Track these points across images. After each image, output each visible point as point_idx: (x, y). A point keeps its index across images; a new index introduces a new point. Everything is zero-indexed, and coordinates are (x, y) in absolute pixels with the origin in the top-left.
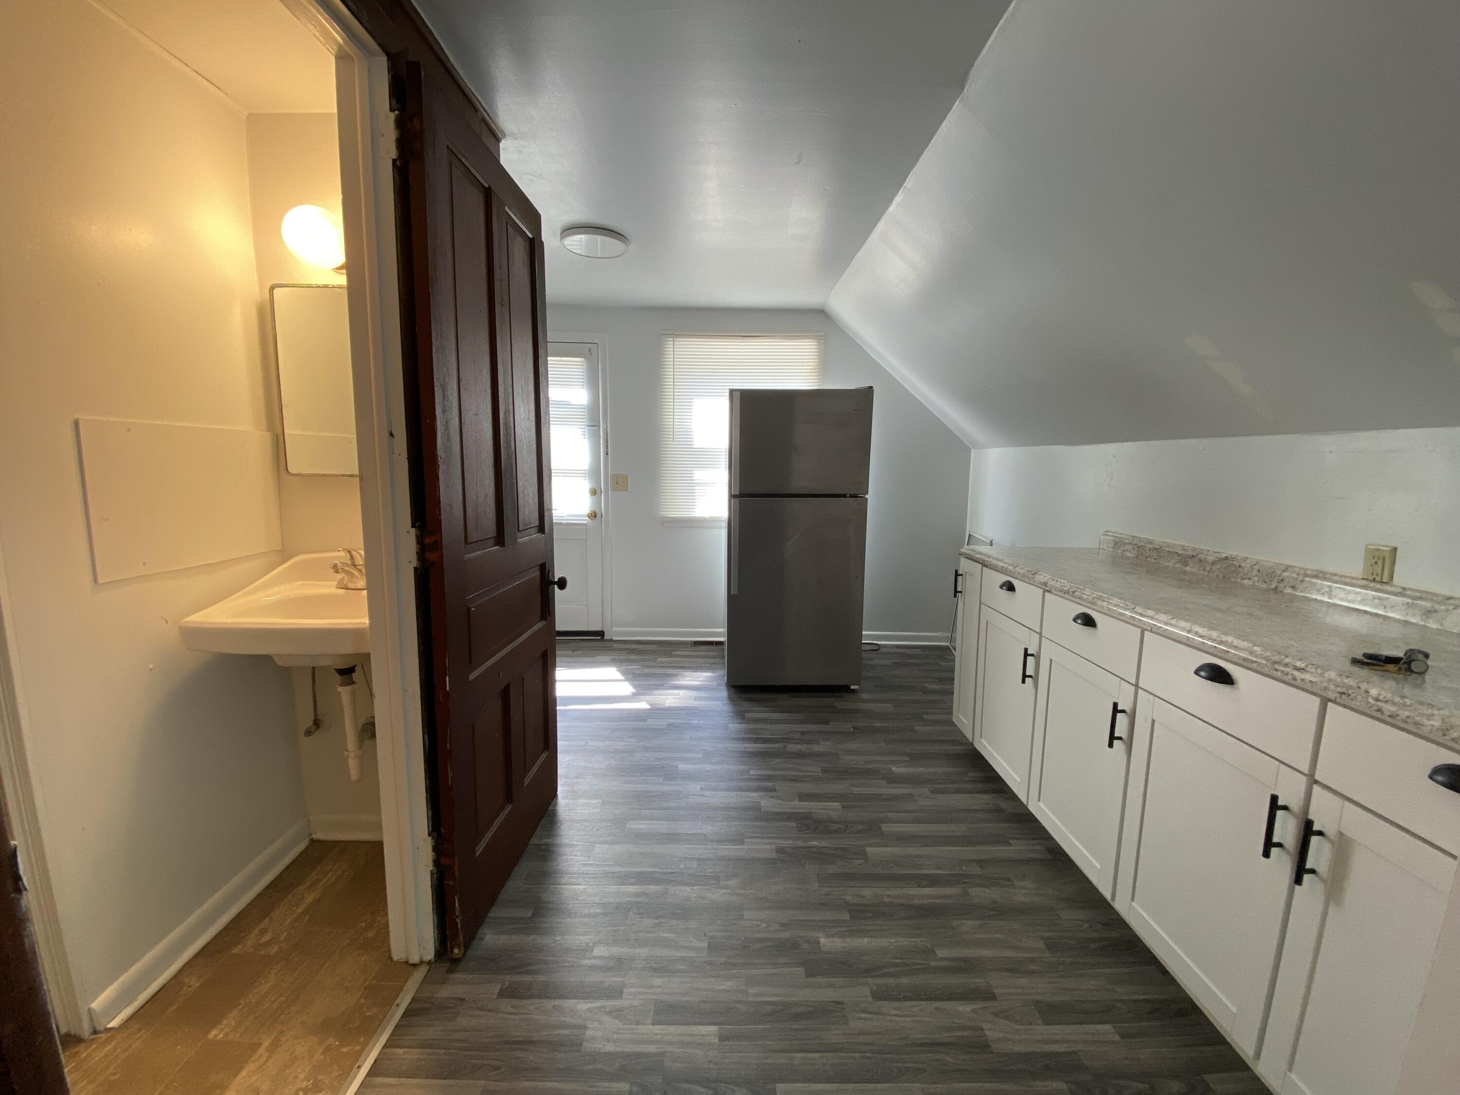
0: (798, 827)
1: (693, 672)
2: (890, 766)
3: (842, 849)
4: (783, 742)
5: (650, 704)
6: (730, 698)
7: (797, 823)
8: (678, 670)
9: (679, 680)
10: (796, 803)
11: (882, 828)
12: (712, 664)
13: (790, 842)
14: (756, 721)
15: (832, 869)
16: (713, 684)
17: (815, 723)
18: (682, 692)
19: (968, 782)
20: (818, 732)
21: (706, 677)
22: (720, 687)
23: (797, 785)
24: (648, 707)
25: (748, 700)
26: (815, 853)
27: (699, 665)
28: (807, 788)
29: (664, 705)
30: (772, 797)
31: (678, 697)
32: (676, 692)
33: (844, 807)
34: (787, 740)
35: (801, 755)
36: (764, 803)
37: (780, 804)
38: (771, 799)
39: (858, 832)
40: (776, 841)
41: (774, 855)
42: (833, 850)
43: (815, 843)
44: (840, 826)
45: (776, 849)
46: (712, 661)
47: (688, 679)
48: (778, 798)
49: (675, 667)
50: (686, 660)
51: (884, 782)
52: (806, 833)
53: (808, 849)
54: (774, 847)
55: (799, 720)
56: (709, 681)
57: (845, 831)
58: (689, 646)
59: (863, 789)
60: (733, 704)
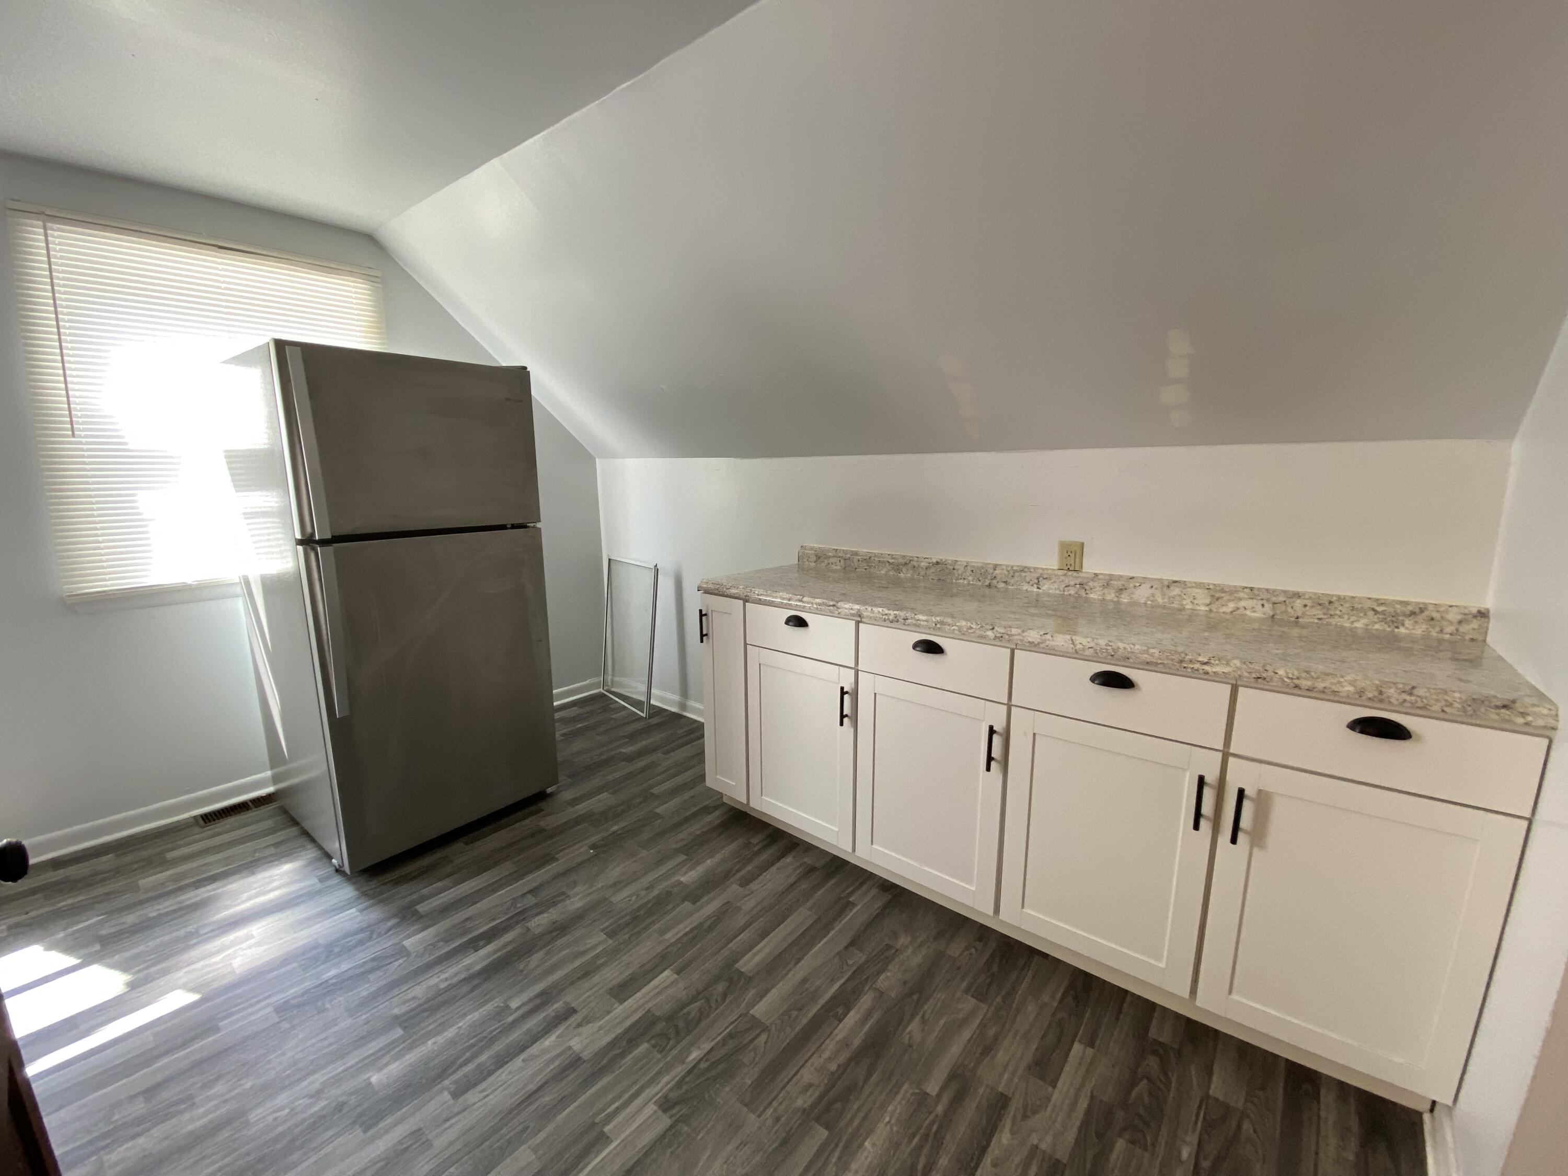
0: (654, 1046)
1: (247, 877)
2: (676, 878)
3: (730, 1036)
4: (517, 923)
5: (193, 990)
6: (364, 894)
7: (648, 1041)
8: (209, 888)
9: (227, 907)
10: (620, 1009)
11: (743, 970)
12: (276, 845)
13: (666, 1079)
14: (446, 910)
15: (747, 1077)
16: (309, 883)
17: (538, 868)
18: (257, 929)
19: (759, 852)
20: (554, 879)
21: (286, 873)
22: (330, 883)
23: (596, 979)
24: (194, 997)
25: (398, 882)
26: (708, 1069)
27: (250, 859)
28: (612, 974)
29: (233, 972)
30: (580, 1025)
31: (253, 941)
32: (241, 933)
33: (679, 972)
34: (521, 916)
35: (561, 929)
36: (576, 1044)
37: (600, 1028)
38: (580, 1029)
39: (725, 995)
40: (648, 1093)
41: (665, 1121)
42: (724, 1045)
43: (695, 1055)
44: (698, 1003)
45: (660, 1106)
46: (271, 839)
47: (245, 896)
48: (586, 1021)
49: (198, 884)
50: (212, 858)
51: (687, 906)
52: (672, 1049)
53: (696, 1071)
54: (652, 1108)
55: (510, 875)
56: (298, 881)
57: (710, 1007)
58: (197, 829)
59: (675, 930)
60: (381, 901)
